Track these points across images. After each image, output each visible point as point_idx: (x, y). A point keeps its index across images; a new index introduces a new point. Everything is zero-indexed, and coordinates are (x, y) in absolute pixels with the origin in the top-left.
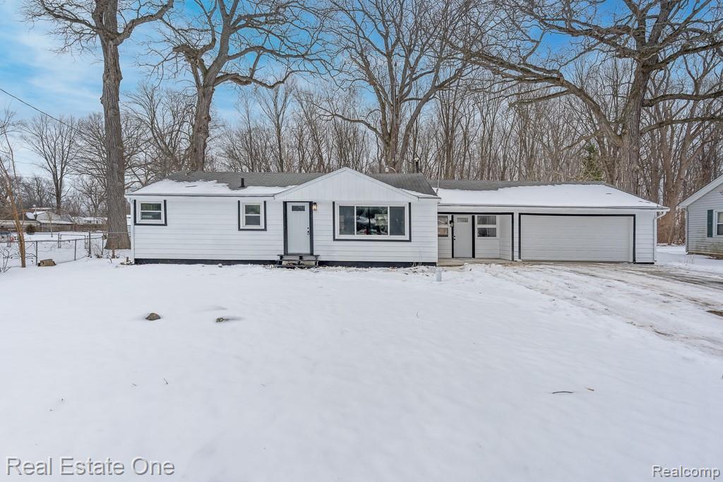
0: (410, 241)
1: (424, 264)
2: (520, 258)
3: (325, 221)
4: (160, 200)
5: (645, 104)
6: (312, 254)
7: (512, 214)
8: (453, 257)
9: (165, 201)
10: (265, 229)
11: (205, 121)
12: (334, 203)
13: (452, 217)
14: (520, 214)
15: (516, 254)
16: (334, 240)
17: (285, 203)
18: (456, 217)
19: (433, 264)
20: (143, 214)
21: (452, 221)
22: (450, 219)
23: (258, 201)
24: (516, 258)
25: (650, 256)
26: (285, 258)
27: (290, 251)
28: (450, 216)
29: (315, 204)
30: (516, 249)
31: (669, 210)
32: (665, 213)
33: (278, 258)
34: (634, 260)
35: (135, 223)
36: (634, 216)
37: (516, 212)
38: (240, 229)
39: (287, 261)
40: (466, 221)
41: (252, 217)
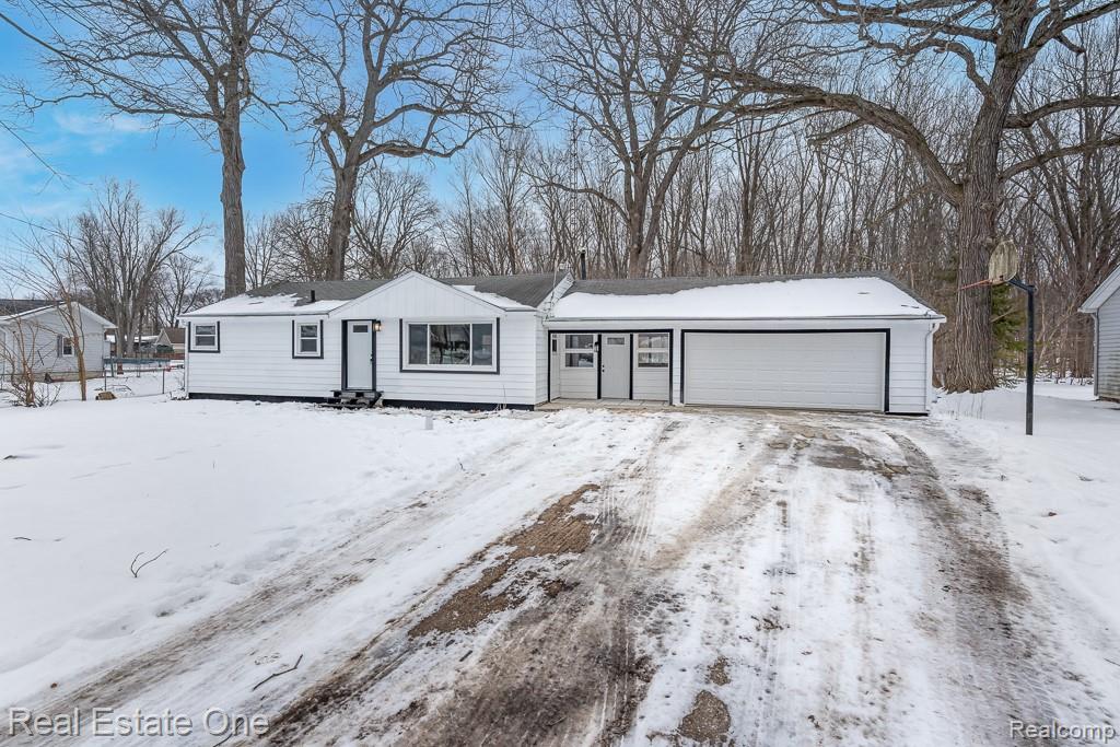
0: (498, 373)
1: (510, 407)
2: (682, 401)
3: (390, 345)
4: (213, 321)
5: (1005, 123)
6: (374, 390)
7: (671, 331)
8: (599, 397)
9: (218, 323)
10: (322, 357)
11: (345, 213)
12: (401, 321)
13: (600, 337)
14: (683, 331)
15: (676, 394)
16: (402, 371)
17: (345, 323)
18: (605, 337)
19: (531, 408)
20: (198, 338)
21: (599, 343)
22: (595, 339)
23: (314, 320)
24: (676, 402)
25: (919, 401)
26: (345, 394)
27: (351, 385)
28: (595, 336)
29: (379, 322)
30: (677, 387)
31: (944, 321)
32: (937, 327)
33: (332, 395)
34: (887, 408)
35: (190, 351)
36: (887, 331)
37: (677, 328)
38: (294, 357)
39: (346, 399)
40: (620, 342)
41: (309, 341)
